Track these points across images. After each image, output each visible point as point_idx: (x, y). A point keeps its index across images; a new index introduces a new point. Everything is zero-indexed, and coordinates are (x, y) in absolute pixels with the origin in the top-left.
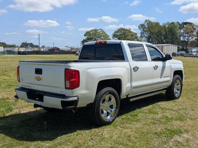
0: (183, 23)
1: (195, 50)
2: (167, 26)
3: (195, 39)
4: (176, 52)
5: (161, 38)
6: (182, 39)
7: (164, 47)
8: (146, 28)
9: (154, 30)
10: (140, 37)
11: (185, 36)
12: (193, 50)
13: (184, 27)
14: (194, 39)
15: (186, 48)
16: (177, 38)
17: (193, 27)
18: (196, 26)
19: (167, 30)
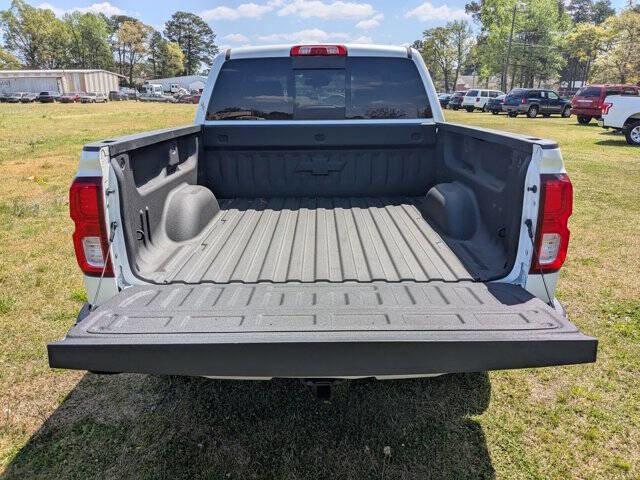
0: (114, 17)
1: (158, 86)
2: (75, 22)
3: (149, 59)
4: (117, 89)
5: (65, 53)
6: (116, 57)
7: (86, 76)
8: (17, 23)
9: (41, 31)
10: (6, 47)
11: (124, 51)
12: (155, 86)
13: (117, 28)
14: (146, 58)
15: (131, 79)
16: (104, 55)
17: (139, 28)
18: (145, 26)
19: (78, 33)
